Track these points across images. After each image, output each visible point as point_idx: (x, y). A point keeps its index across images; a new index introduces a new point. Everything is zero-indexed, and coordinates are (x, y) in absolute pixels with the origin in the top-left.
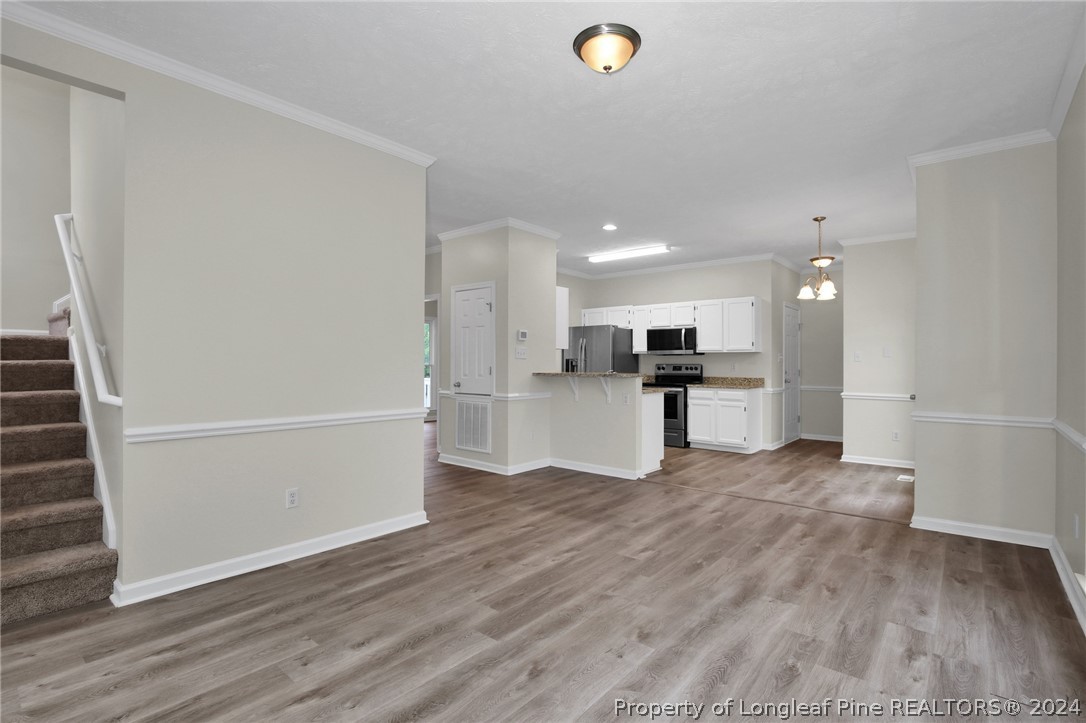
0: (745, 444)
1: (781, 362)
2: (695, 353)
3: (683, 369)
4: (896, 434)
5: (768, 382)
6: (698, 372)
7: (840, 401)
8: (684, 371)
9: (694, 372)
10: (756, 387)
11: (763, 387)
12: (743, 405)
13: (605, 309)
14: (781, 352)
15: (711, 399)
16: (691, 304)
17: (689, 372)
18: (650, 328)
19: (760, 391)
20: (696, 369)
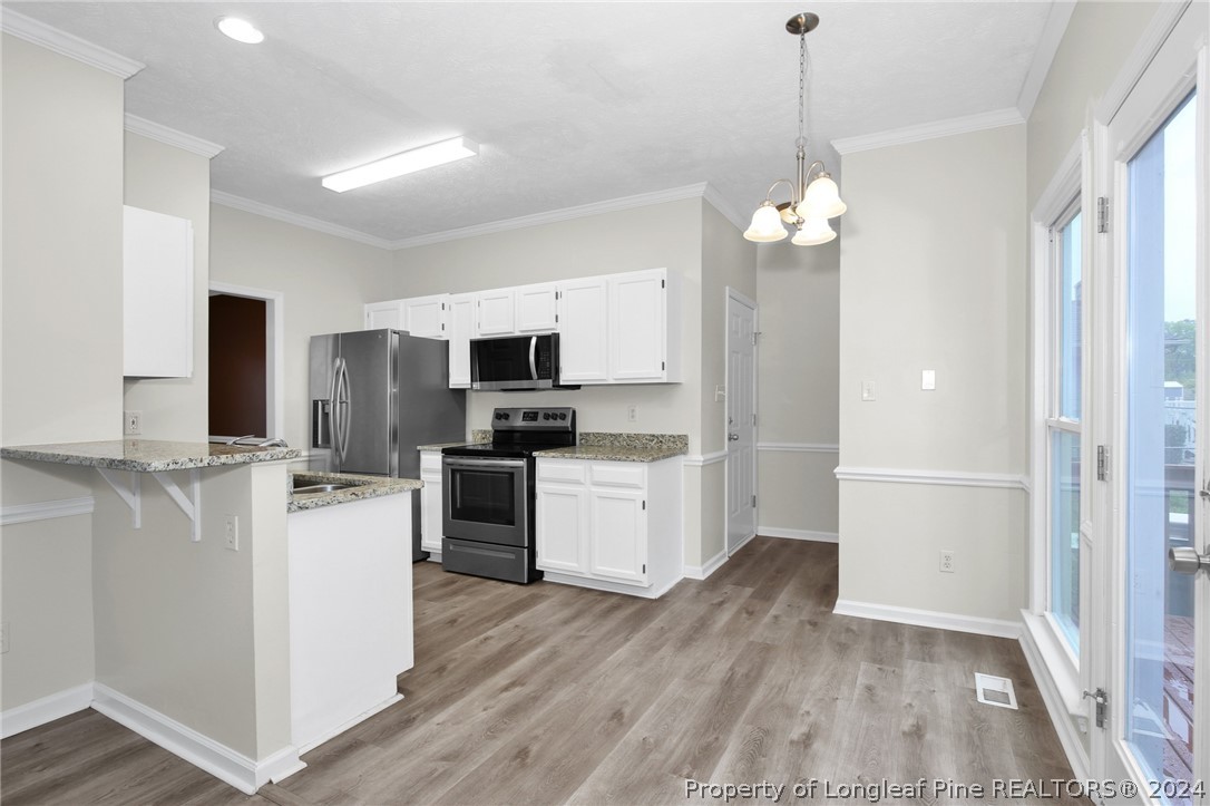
0: (644, 580)
1: (721, 400)
2: (557, 386)
3: (540, 416)
4: (947, 558)
5: (695, 443)
6: (568, 423)
7: (834, 484)
8: (541, 423)
9: (559, 423)
10: (671, 453)
11: (685, 453)
12: (642, 495)
13: (401, 303)
14: (723, 382)
15: (578, 483)
16: (551, 286)
17: (551, 423)
18: (478, 336)
19: (681, 460)
20: (563, 417)
